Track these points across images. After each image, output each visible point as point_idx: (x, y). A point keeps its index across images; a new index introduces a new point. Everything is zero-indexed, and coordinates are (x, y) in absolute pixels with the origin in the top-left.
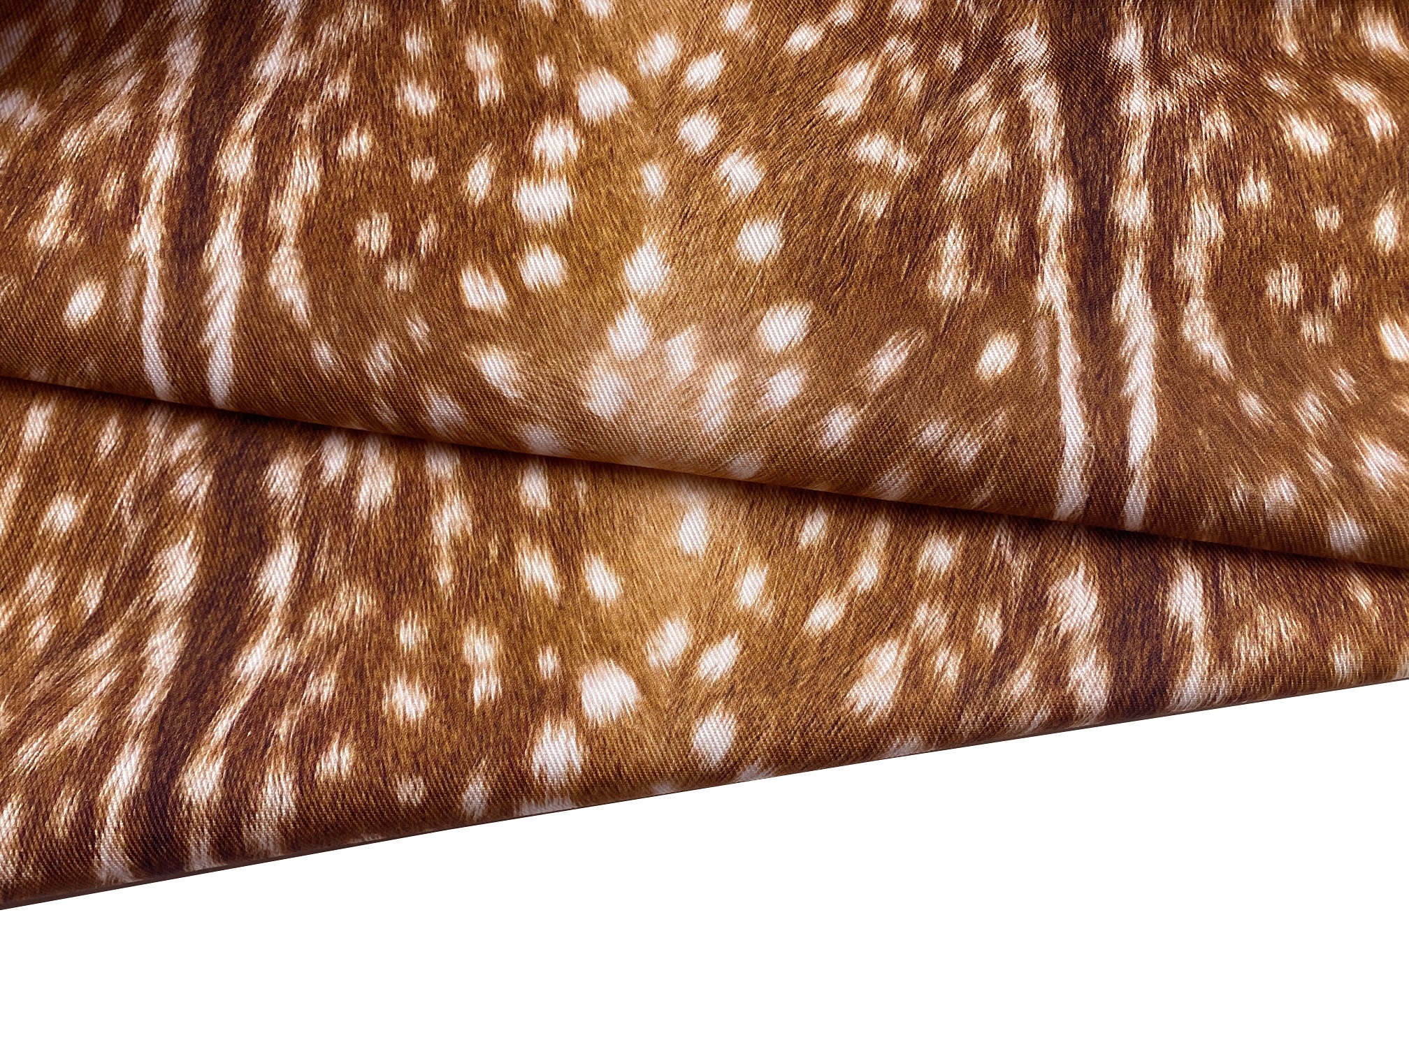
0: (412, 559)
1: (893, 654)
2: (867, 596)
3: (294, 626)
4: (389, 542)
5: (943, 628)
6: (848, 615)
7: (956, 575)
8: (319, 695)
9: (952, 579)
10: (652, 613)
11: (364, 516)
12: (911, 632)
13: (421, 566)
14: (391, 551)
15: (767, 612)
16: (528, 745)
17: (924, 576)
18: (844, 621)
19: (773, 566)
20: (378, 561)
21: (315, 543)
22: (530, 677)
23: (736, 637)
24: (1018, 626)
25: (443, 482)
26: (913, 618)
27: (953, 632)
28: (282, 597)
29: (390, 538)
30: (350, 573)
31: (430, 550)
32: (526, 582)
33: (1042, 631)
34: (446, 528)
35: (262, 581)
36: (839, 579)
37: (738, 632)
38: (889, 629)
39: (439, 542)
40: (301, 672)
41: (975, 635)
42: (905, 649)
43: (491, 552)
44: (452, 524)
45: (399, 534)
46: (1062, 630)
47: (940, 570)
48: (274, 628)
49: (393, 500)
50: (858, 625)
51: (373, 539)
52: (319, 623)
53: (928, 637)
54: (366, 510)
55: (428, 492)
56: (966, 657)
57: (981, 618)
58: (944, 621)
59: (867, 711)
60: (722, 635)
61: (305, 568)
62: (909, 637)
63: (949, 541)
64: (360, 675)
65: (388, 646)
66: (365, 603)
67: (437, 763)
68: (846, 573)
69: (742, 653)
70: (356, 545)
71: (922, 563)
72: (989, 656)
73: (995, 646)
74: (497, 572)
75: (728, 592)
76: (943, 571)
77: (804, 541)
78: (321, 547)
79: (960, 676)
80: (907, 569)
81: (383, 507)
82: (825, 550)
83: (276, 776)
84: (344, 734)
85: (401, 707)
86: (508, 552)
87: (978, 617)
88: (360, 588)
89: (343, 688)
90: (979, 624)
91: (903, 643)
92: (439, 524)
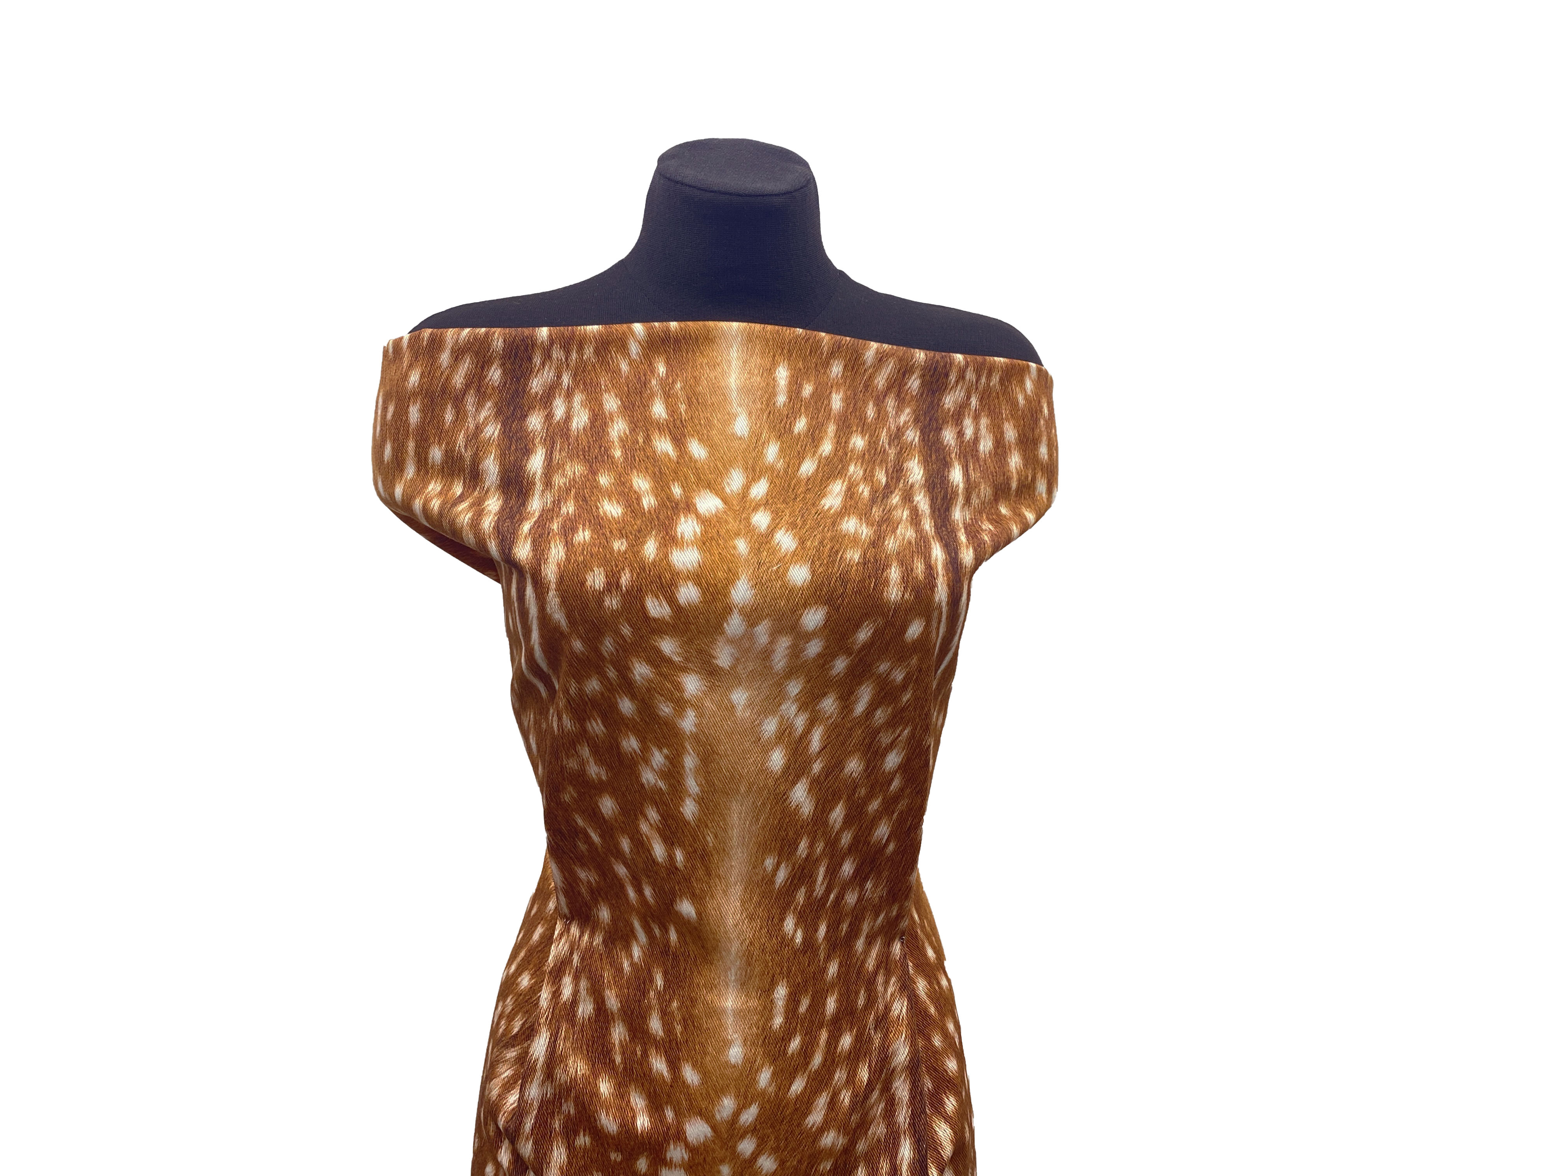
0: (600, 447)
1: (840, 486)
2: (827, 458)
3: (548, 483)
4: (589, 442)
5: (861, 476)
6: (818, 467)
7: (866, 452)
8: (568, 511)
9: (864, 454)
10: (724, 466)
11: (575, 433)
12: (847, 476)
13: (606, 452)
14: (590, 447)
15: (780, 465)
16: (674, 525)
17: (852, 451)
18: (817, 470)
19: (782, 443)
20: (584, 451)
21: (553, 447)
22: (670, 497)
23: (766, 479)
24: (892, 478)
25: (613, 413)
26: (848, 470)
27: (866, 477)
28: (539, 472)
29: (589, 441)
30: (571, 458)
31: (609, 444)
32: (659, 452)
33: (902, 481)
34: (616, 433)
35: (529, 466)
36: (813, 449)
37: (767, 476)
38: (838, 474)
39: (613, 440)
40: (558, 503)
41: (875, 479)
42: (845, 483)
43: (640, 440)
44: (619, 431)
45: (593, 438)
46: (910, 483)
47: (859, 449)
48: (539, 486)
49: (589, 424)
50: (824, 473)
51: (580, 442)
52: (559, 480)
53: (855, 478)
54: (576, 430)
55: (606, 419)
56: (872, 488)
57: (877, 473)
58: (861, 473)
59: (830, 508)
60: (759, 478)
61: (549, 458)
62: (847, 478)
63: (862, 437)
64: (585, 500)
65: (596, 486)
66: (580, 469)
67: (631, 533)
68: (817, 447)
69: (770, 486)
70: (573, 446)
71: (851, 446)
72: (881, 488)
73: (883, 485)
74: (643, 448)
75: (761, 455)
76: (860, 450)
77: (796, 431)
78: (556, 448)
79: (870, 495)
80: (845, 447)
81: (584, 428)
82: (806, 435)
83: (556, 545)
84: (584, 525)
85: (609, 512)
86: (648, 439)
87: (876, 472)
88: (576, 463)
89: (578, 507)
90: (876, 475)
91: (844, 482)
92: (612, 432)
